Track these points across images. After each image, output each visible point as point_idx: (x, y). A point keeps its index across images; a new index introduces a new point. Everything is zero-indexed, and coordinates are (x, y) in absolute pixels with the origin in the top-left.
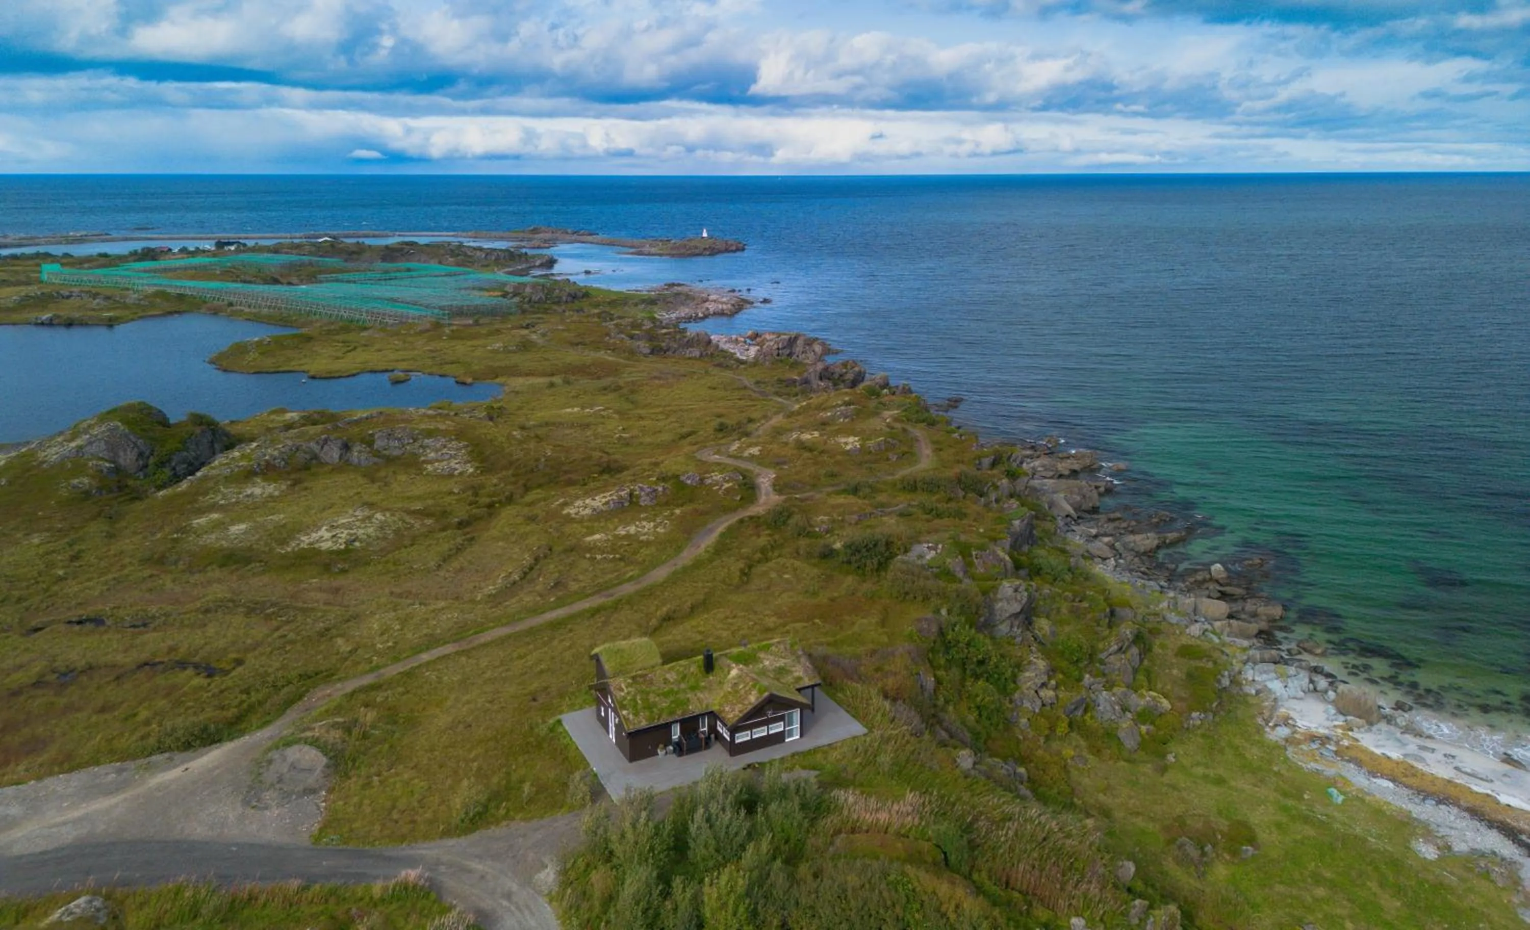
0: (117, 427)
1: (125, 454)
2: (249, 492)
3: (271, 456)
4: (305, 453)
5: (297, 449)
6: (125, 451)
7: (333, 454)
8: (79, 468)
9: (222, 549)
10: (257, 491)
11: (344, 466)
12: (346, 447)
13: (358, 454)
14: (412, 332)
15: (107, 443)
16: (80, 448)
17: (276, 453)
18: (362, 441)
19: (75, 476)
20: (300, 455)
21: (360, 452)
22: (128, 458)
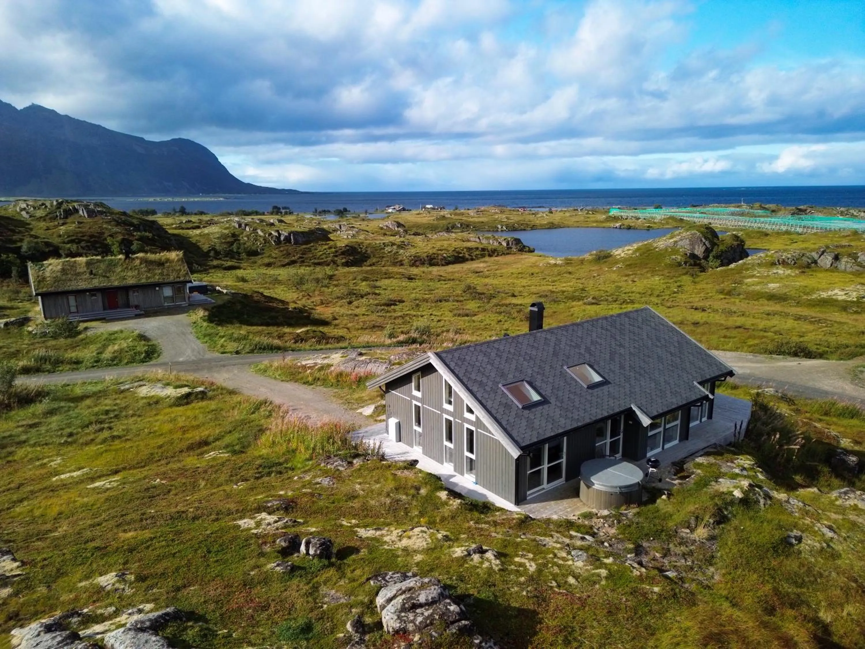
0: (695, 234)
1: (699, 248)
2: (775, 271)
3: (786, 257)
4: (809, 258)
5: (803, 255)
6: (699, 246)
7: (827, 260)
8: (675, 251)
9: (766, 293)
10: (780, 272)
11: (833, 268)
12: (837, 258)
13: (844, 263)
14: (837, 236)
15: (690, 240)
16: (676, 242)
17: (789, 256)
18: (849, 255)
19: (672, 255)
20: (805, 259)
21: (847, 262)
22: (699, 251)
